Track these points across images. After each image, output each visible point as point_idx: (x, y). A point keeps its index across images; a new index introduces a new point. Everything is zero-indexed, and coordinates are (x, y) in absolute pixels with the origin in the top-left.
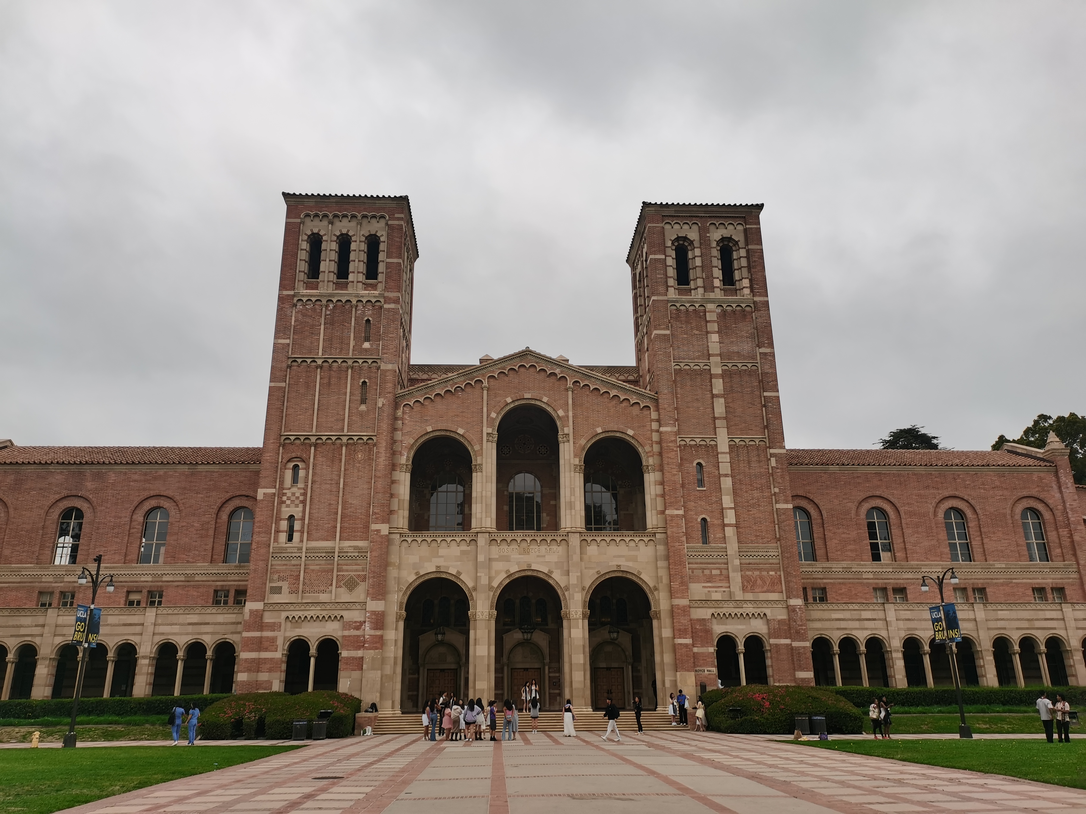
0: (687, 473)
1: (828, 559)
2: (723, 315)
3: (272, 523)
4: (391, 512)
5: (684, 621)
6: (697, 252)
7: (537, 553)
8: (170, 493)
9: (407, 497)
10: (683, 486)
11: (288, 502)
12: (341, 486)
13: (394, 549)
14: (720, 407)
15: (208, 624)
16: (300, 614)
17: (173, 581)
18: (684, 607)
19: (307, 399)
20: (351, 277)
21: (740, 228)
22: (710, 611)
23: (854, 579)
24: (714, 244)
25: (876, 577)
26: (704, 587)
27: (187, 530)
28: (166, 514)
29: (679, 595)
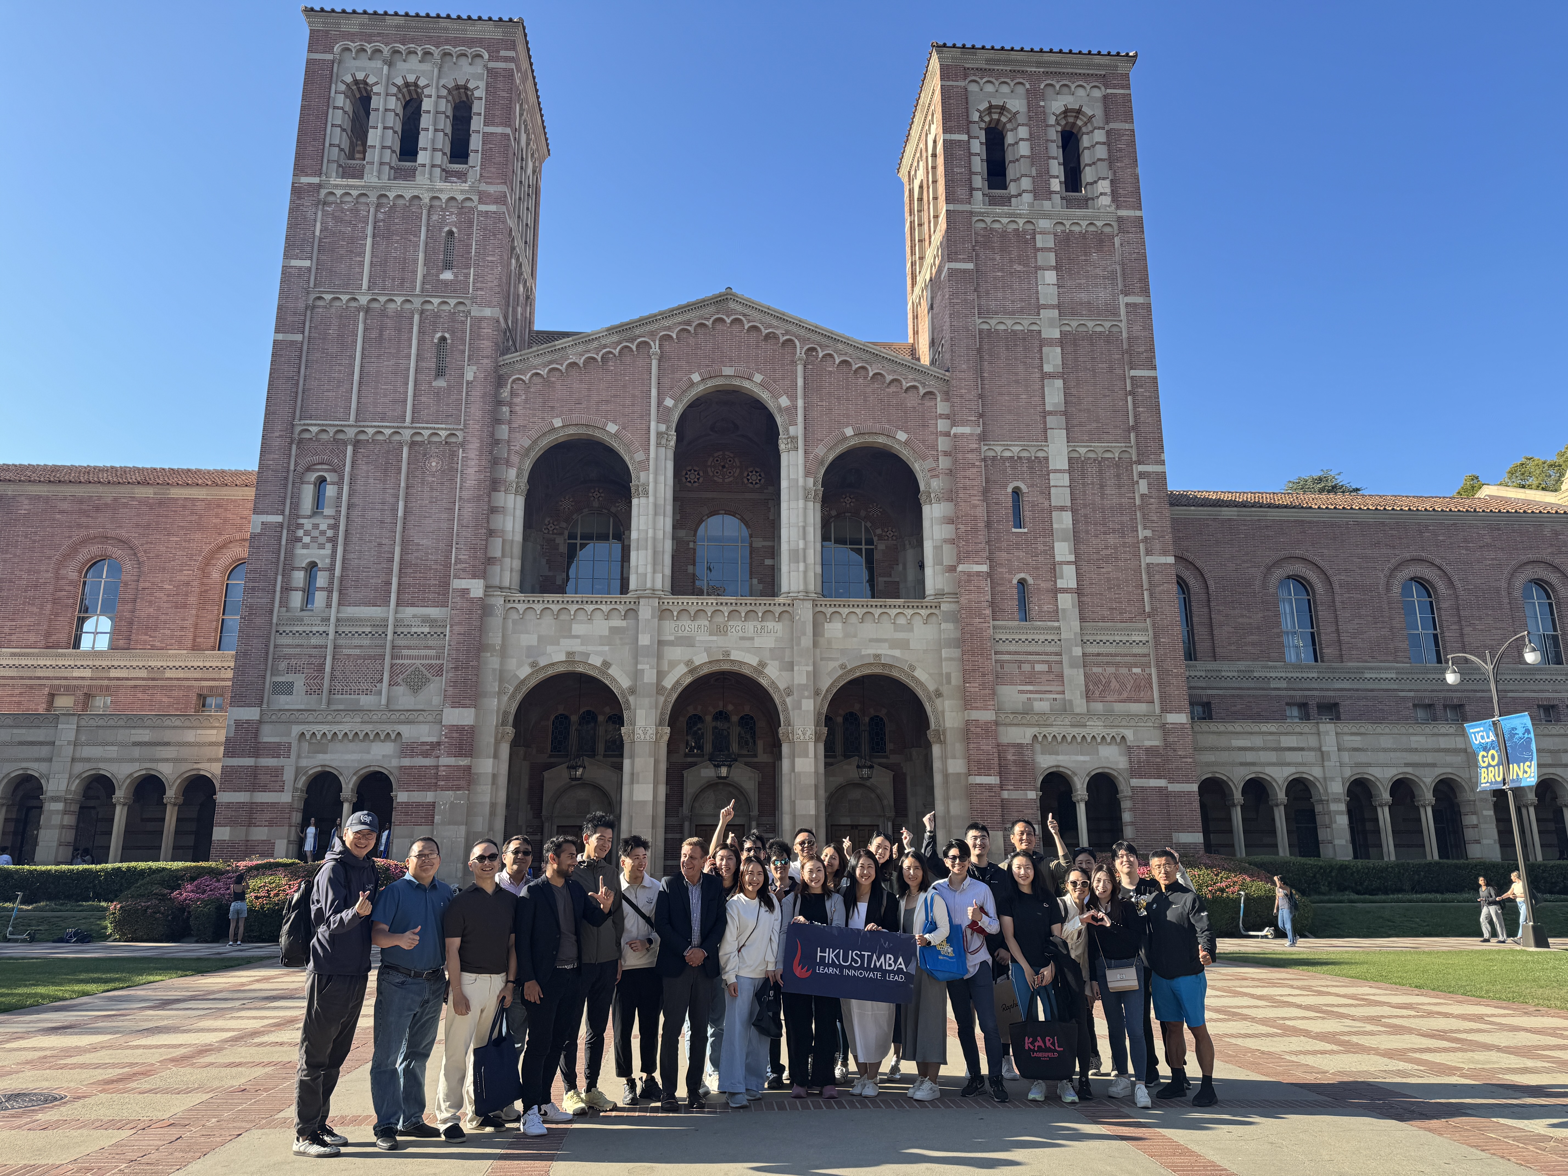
0: (996, 504)
1: (1214, 656)
2: (1064, 241)
3: (277, 574)
4: (490, 561)
5: (987, 746)
6: (1023, 132)
7: (741, 634)
8: (123, 533)
9: (519, 537)
10: (989, 525)
11: (306, 540)
12: (400, 513)
13: (495, 622)
14: (1054, 395)
15: (167, 744)
16: (325, 728)
17: (127, 679)
18: (986, 723)
19: (340, 365)
20: (422, 157)
21: (1097, 94)
22: (1030, 732)
23: (1256, 689)
24: (1052, 120)
25: (1291, 686)
26: (1021, 692)
27: (151, 594)
28: (116, 569)
29: (978, 705)
